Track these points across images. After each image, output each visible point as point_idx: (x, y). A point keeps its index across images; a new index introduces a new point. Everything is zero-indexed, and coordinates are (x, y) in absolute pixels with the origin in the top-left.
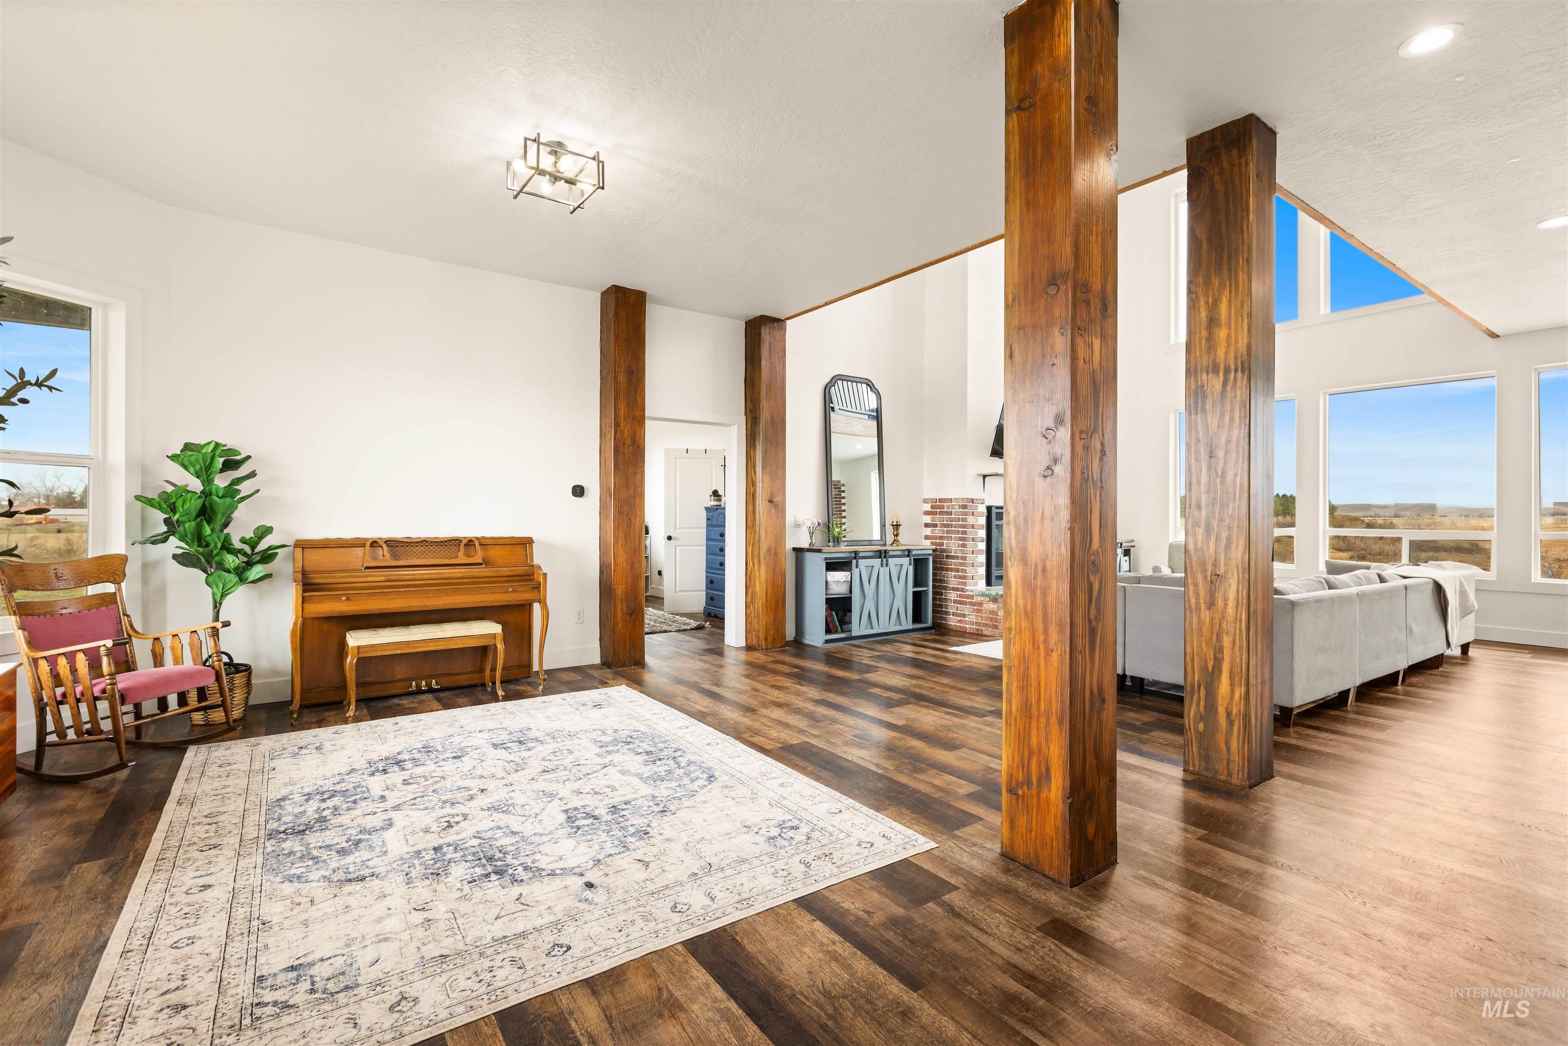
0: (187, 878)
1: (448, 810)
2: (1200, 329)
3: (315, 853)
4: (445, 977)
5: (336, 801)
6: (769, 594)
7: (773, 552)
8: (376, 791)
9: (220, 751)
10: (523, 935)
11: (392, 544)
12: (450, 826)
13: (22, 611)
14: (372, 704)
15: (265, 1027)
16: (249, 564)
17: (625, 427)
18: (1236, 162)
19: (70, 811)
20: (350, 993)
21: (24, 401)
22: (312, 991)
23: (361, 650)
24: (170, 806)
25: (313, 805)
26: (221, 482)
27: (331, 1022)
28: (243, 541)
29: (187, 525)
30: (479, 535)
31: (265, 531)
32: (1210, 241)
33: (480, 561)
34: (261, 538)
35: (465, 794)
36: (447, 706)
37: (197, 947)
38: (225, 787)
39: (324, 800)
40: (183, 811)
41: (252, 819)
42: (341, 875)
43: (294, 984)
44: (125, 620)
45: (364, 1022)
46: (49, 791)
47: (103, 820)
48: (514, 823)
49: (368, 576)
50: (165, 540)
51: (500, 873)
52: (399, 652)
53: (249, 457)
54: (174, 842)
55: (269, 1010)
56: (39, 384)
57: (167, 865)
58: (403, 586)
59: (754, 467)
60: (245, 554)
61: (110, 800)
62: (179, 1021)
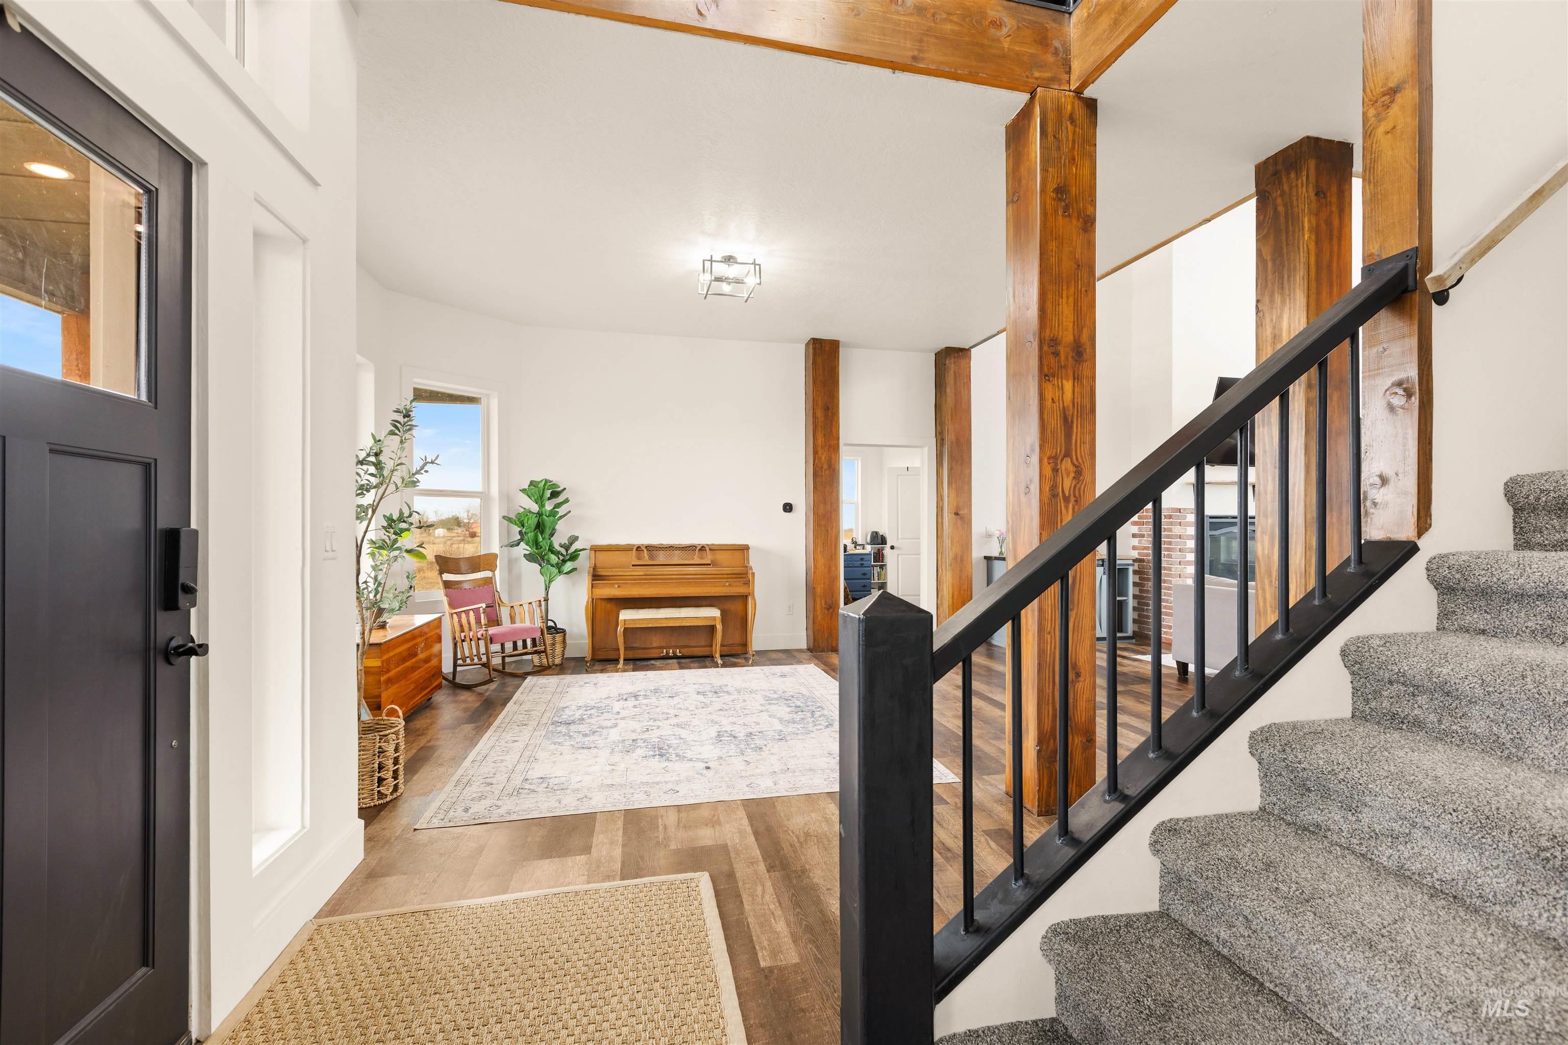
0: (508, 736)
1: (651, 723)
2: (1266, 345)
3: (572, 734)
4: (609, 793)
5: (593, 711)
6: (955, 597)
7: (959, 560)
8: (616, 709)
9: (542, 680)
10: (657, 783)
11: (650, 548)
12: (648, 730)
13: (447, 585)
14: (638, 663)
15: (522, 796)
16: (564, 561)
17: (822, 453)
18: (1294, 184)
19: (465, 701)
20: (563, 791)
21: (426, 471)
22: (547, 788)
23: (627, 622)
24: (510, 705)
25: (580, 712)
26: (549, 506)
27: (550, 800)
28: (561, 546)
29: (529, 534)
30: (710, 543)
31: (574, 539)
32: (1274, 260)
33: (709, 562)
34: (571, 544)
35: (665, 716)
36: (681, 668)
37: (504, 764)
38: (540, 698)
39: (586, 710)
40: (516, 707)
41: (547, 714)
42: (580, 745)
43: (540, 784)
44: (496, 594)
45: (563, 802)
46: (458, 691)
47: (478, 707)
48: (684, 733)
49: (633, 571)
50: (518, 545)
51: (661, 755)
52: (650, 626)
53: (565, 489)
54: (507, 720)
55: (526, 791)
56: (432, 462)
57: (501, 730)
58: (656, 579)
59: (942, 483)
60: (562, 555)
61: (483, 699)
62: (488, 788)
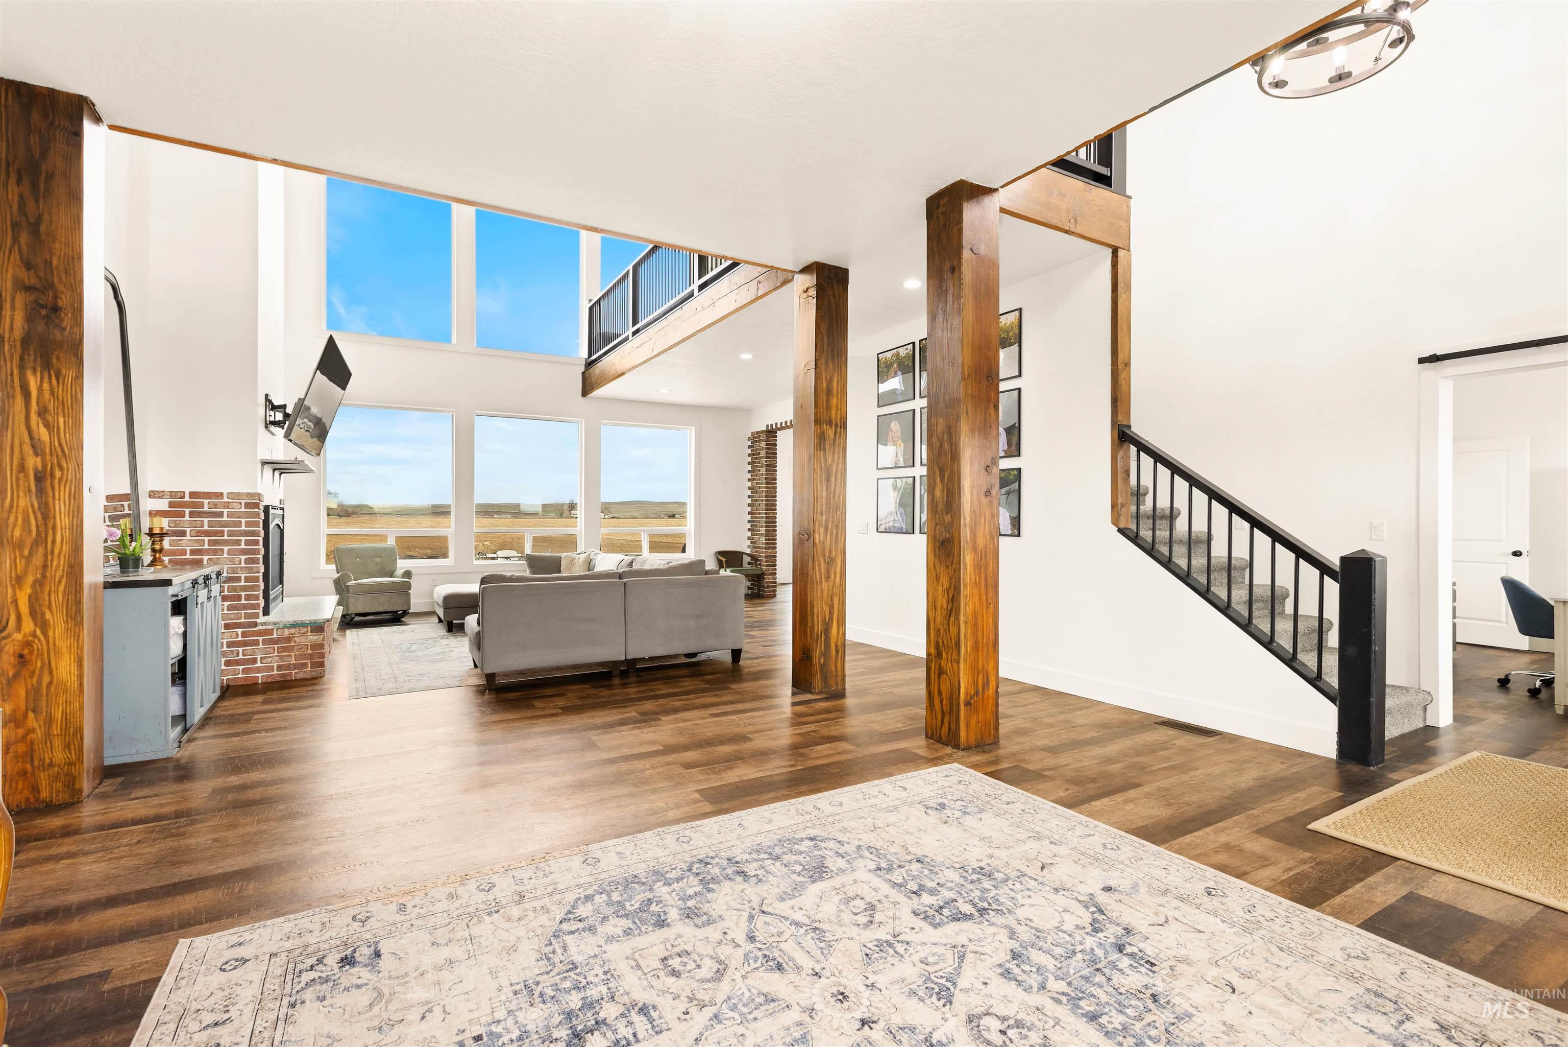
43: (1418, 1037)
